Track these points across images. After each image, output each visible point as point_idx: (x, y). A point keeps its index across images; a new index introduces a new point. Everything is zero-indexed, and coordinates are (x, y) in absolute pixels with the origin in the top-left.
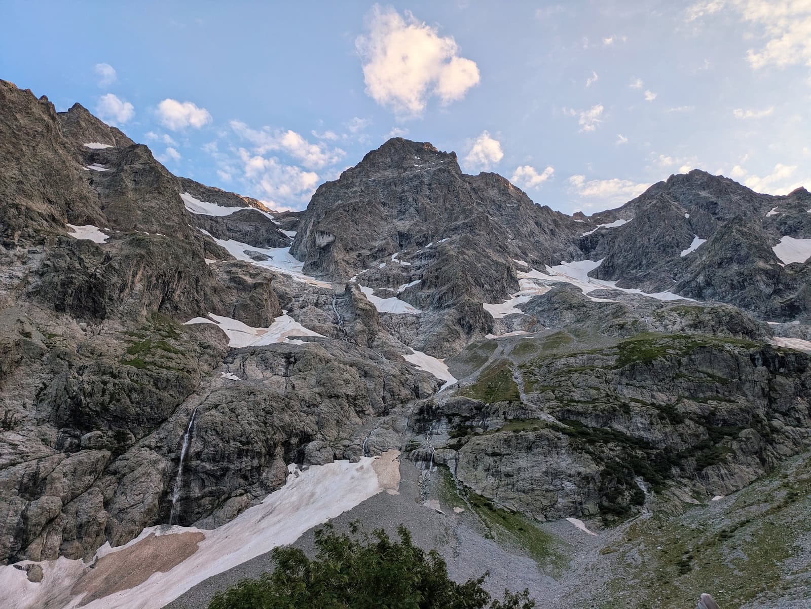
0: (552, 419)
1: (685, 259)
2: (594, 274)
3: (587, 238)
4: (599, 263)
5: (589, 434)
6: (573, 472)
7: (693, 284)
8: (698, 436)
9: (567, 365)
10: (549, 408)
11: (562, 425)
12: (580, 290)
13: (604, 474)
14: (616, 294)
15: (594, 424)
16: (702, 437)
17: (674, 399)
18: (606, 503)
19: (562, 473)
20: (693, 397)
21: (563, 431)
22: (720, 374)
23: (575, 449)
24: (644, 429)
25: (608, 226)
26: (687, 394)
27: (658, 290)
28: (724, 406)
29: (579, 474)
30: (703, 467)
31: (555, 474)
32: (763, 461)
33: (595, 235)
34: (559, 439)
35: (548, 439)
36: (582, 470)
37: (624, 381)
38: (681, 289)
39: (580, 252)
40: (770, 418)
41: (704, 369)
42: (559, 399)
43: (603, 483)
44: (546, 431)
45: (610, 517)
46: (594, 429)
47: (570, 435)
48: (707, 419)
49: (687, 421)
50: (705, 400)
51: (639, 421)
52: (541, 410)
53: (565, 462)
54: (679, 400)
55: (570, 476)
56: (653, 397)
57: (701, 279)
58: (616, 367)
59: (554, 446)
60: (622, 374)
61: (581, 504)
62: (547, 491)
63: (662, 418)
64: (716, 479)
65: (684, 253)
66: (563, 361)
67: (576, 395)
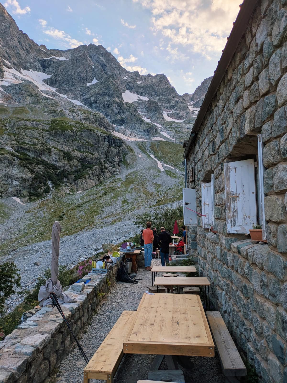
0: (12, 150)
1: (88, 87)
2: (46, 81)
3: (45, 60)
4: (49, 76)
5: (30, 160)
6: (19, 176)
7: (89, 100)
8: (77, 167)
9: (24, 124)
10: (11, 144)
11: (17, 154)
12: (37, 88)
13: (33, 179)
14: (55, 95)
15: (33, 156)
16: (79, 167)
17: (71, 150)
18: (32, 191)
19: (13, 176)
20: (79, 150)
21: (17, 157)
22: (91, 142)
23: (21, 166)
24: (56, 161)
25: (57, 58)
26: (77, 148)
27: (74, 98)
28: (90, 156)
29: (22, 177)
30: (77, 179)
31: (10, 177)
32: (99, 179)
33: (50, 61)
34: (14, 160)
35: (8, 160)
36: (23, 176)
37: (51, 138)
38: (84, 101)
39: (41, 67)
40: (105, 163)
41: (86, 139)
42: (18, 141)
43: (32, 183)
44: (8, 156)
45: (33, 197)
46: (33, 158)
47: (20, 159)
48: (82, 160)
49: (74, 160)
50: (83, 152)
51: (54, 157)
52: (7, 145)
53: (16, 171)
54: (73, 151)
55: (17, 178)
56: (62, 147)
57: (93, 99)
58: (49, 131)
59: (11, 163)
60: (51, 134)
61: (20, 191)
62: (4, 184)
63: (64, 157)
64: (80, 184)
65: (88, 85)
66: (23, 122)
67: (27, 140)
